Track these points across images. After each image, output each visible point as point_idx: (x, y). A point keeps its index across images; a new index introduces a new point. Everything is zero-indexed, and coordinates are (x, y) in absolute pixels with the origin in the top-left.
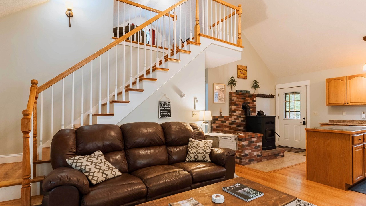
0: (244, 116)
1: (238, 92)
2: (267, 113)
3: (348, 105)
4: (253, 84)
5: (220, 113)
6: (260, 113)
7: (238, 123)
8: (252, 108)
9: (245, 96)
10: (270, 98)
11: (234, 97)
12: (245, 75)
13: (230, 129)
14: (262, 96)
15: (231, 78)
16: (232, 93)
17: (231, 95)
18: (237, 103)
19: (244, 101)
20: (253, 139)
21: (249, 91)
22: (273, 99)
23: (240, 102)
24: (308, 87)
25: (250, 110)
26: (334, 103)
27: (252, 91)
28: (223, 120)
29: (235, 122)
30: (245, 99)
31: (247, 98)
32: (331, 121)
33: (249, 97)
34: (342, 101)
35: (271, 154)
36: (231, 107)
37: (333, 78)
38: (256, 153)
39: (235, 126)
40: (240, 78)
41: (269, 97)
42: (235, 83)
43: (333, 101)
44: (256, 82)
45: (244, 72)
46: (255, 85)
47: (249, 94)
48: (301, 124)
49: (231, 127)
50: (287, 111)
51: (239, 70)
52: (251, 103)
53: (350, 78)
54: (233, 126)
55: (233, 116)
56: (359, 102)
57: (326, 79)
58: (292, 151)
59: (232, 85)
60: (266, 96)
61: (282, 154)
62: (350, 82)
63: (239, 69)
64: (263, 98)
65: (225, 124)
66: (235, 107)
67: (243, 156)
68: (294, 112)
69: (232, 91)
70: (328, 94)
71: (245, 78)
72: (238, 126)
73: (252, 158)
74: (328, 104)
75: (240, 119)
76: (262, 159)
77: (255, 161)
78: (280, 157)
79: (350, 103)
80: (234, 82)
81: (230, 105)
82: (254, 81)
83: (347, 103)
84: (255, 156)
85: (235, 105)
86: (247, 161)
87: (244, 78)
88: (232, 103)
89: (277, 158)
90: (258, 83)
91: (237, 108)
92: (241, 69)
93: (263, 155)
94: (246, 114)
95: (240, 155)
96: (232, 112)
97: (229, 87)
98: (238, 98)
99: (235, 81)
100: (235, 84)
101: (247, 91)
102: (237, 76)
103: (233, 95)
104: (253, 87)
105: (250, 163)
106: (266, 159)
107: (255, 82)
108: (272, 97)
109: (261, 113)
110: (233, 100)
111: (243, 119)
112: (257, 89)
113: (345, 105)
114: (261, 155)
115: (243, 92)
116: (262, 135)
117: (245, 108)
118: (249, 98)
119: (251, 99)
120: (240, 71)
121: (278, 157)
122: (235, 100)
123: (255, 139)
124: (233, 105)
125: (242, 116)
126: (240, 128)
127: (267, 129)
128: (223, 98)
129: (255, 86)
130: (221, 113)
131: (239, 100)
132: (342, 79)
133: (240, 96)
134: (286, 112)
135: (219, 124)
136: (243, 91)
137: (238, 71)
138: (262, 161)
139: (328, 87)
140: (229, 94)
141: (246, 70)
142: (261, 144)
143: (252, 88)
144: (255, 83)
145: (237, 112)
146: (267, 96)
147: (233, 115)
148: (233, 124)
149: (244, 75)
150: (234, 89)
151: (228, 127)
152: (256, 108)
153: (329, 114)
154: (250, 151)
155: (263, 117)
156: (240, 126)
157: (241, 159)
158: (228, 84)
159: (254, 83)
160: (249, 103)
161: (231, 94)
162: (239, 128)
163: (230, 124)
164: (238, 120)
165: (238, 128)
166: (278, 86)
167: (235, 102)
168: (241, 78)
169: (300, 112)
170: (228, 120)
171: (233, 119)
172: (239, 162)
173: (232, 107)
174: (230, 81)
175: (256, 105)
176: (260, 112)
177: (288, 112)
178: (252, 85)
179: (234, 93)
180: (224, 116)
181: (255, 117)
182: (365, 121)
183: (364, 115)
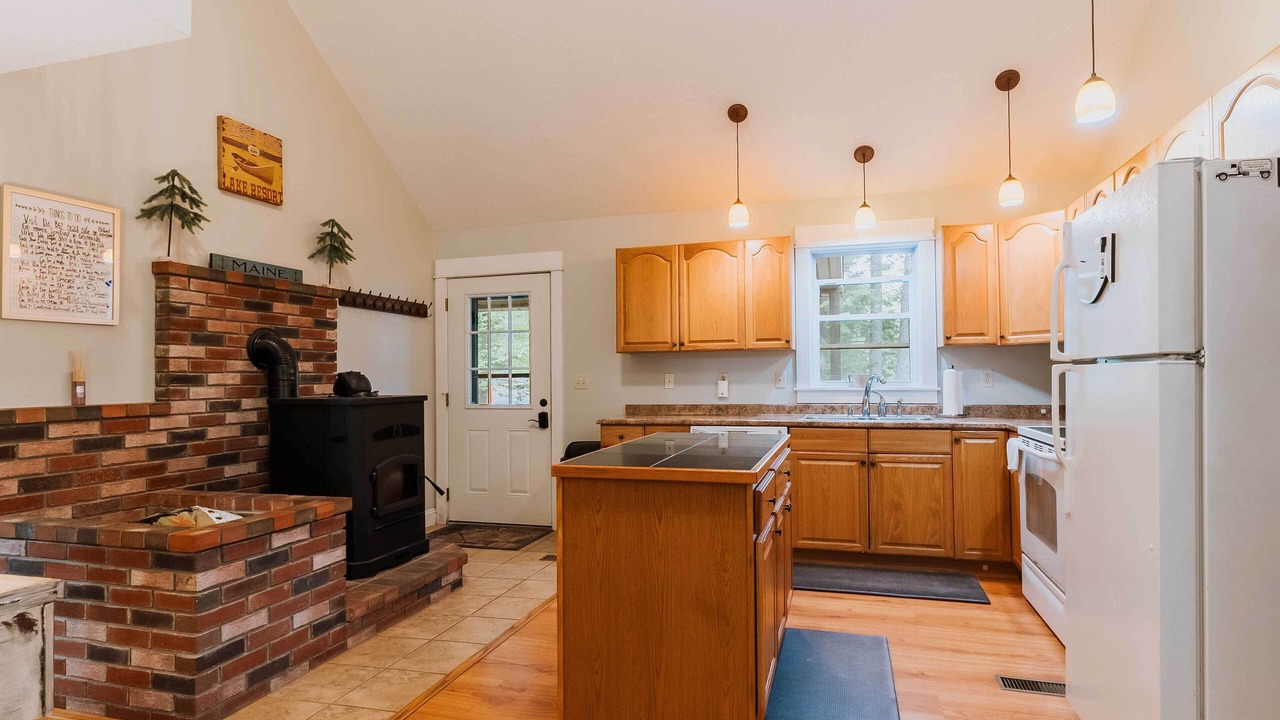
0: (262, 403)
1: (217, 270)
2: (386, 384)
3: (683, 349)
4: (321, 239)
5: (75, 385)
6: (350, 385)
7: (217, 444)
8: (309, 357)
9: (264, 296)
10: (409, 313)
11: (191, 297)
12: (269, 182)
13: (154, 484)
14: (370, 302)
15: (163, 179)
16: (171, 270)
17: (167, 281)
18: (212, 326)
19: (262, 319)
20: (278, 541)
21: (298, 273)
22: (422, 319)
23: (237, 324)
24: (557, 277)
25: (295, 368)
26: (641, 341)
27: (315, 275)
28: (93, 429)
29: (201, 435)
30: (268, 308)
31: (278, 307)
32: (632, 410)
33: (293, 300)
34: (664, 334)
35: (395, 596)
36: (167, 351)
37: (639, 249)
38: (301, 619)
39: (198, 462)
40: (238, 193)
41: (406, 308)
42: (195, 210)
43: (638, 335)
44: (336, 230)
45: (263, 164)
46: (333, 246)
47: (293, 288)
48: (532, 426)
49: (162, 468)
50: (480, 372)
51: (230, 149)
52: (309, 335)
53: (690, 251)
54: (175, 466)
55: (177, 406)
56: (713, 341)
57: (618, 251)
58: (500, 539)
59: (177, 222)
60: (389, 305)
61: (453, 576)
62: (688, 265)
63: (225, 140)
64: (373, 313)
65: (110, 457)
66: (199, 351)
67: (202, 664)
68: (506, 376)
69: (173, 258)
70: (625, 306)
71: (273, 200)
72: (217, 461)
73: (273, 654)
74: (622, 345)
75: (231, 417)
76: (343, 634)
77: (298, 661)
78: (445, 595)
79: (691, 342)
80: (186, 205)
81: (159, 340)
82: (325, 224)
83: (682, 344)
84: (301, 635)
85: (197, 341)
86: (238, 684)
87: (266, 200)
88: (170, 323)
89: (429, 602)
90: (346, 234)
91: (212, 355)
92: (244, 147)
93: (351, 611)
94: (271, 392)
95: (181, 665)
96: (171, 382)
97: (155, 230)
98: (216, 301)
99: (195, 202)
100: (198, 217)
101: (280, 271)
102: (214, 175)
103: (180, 282)
104: (320, 252)
105: (266, 690)
106: (367, 630)
107: (328, 229)
108: (418, 310)
109: (354, 383)
110: (182, 311)
111: (253, 417)
112: (338, 265)
113: (674, 349)
114: (341, 618)
115: (254, 273)
116: (347, 504)
117: (267, 356)
118: (296, 308)
119: (304, 313)
120: (235, 156)
121: (433, 596)
122: (193, 312)
123: (301, 535)
124: (179, 340)
125: (246, 403)
126: (229, 471)
127: (378, 467)
128: (102, 296)
129: (330, 252)
130: (79, 390)
131: (229, 312)
132: (663, 253)
133: (231, 292)
134: (475, 376)
135: (57, 461)
136: (255, 266)
137: (221, 151)
138: (342, 648)
139: (624, 280)
140: (155, 273)
141: (279, 160)
142: (339, 554)
143: (312, 256)
144: (331, 235)
145: (213, 378)
146: (397, 307)
147: (183, 396)
148: (183, 448)
149: (263, 184)
150: (195, 248)
151: (135, 473)
152: (333, 357)
153: (625, 382)
154: (258, 620)
155: (361, 406)
156: (233, 460)
157: (188, 687)
158: (147, 214)
159: (328, 234)
160: (293, 333)
161: (162, 272)
162: (226, 468)
163: (155, 452)
164: (220, 422)
165: (222, 471)
166: (445, 267)
167: (200, 324)
168: (245, 195)
169: (527, 375)
170: (142, 428)
171: (182, 422)
172: (170, 708)
173: (175, 350)
174: (161, 193)
175: (334, 346)
176: (347, 377)
177: (485, 376)
178: (314, 246)
179: (191, 273)
180: (99, 408)
181: (320, 405)
182: (727, 407)
183: (723, 386)
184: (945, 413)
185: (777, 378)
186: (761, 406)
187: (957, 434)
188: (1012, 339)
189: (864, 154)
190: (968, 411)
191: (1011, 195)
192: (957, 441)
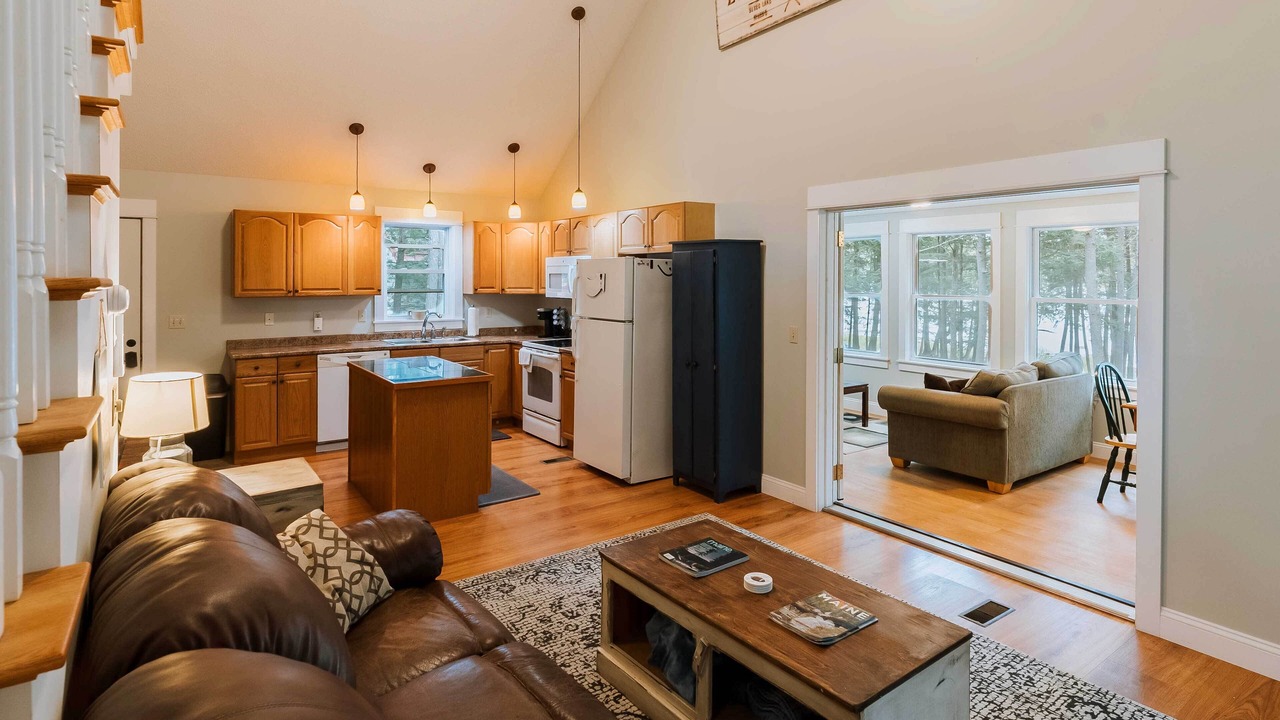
3: (296, 294)
24: (150, 224)
26: (258, 288)
32: (234, 345)
34: (280, 283)
37: (257, 213)
43: (256, 283)
53: (304, 218)
56: (322, 289)
57: (236, 212)
62: (302, 230)
70: (243, 259)
79: (304, 289)
83: (294, 291)
113: (286, 295)
132: (280, 217)
139: (242, 237)
153: (225, 322)
182: (321, 338)
183: (319, 323)
184: (469, 335)
185: (360, 314)
186: (348, 335)
187: (487, 347)
188: (508, 291)
189: (429, 168)
190: (483, 332)
191: (515, 212)
192: (487, 351)
